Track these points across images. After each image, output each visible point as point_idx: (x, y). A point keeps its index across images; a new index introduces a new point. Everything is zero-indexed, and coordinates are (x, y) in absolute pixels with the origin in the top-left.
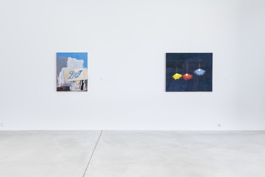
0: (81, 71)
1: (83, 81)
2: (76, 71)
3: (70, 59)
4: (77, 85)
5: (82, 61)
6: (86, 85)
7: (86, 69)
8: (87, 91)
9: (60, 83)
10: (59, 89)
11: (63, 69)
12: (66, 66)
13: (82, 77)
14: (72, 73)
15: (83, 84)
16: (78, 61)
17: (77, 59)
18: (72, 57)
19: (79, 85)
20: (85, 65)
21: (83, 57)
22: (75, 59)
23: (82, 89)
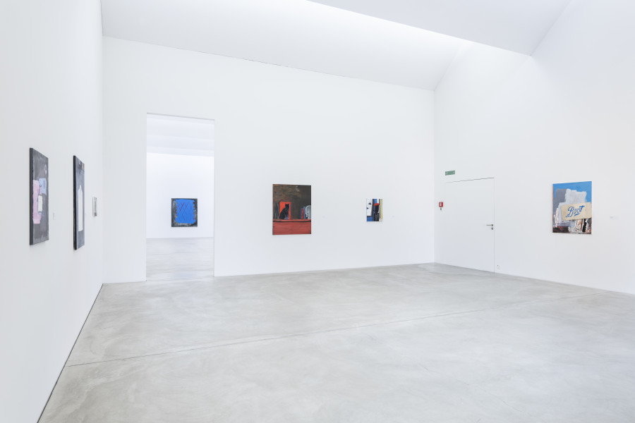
0: (583, 206)
1: (585, 220)
2: (577, 206)
3: (568, 191)
4: (577, 225)
5: (584, 194)
6: (590, 226)
7: (589, 203)
8: (590, 233)
9: (556, 222)
10: (556, 230)
11: (561, 204)
12: (563, 200)
13: (583, 215)
14: (571, 209)
15: (585, 224)
16: (579, 193)
17: (578, 191)
18: (572, 189)
19: (580, 225)
20: (589, 199)
21: (585, 187)
22: (575, 191)
23: (584, 230)
